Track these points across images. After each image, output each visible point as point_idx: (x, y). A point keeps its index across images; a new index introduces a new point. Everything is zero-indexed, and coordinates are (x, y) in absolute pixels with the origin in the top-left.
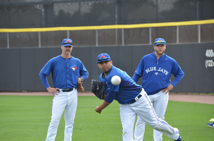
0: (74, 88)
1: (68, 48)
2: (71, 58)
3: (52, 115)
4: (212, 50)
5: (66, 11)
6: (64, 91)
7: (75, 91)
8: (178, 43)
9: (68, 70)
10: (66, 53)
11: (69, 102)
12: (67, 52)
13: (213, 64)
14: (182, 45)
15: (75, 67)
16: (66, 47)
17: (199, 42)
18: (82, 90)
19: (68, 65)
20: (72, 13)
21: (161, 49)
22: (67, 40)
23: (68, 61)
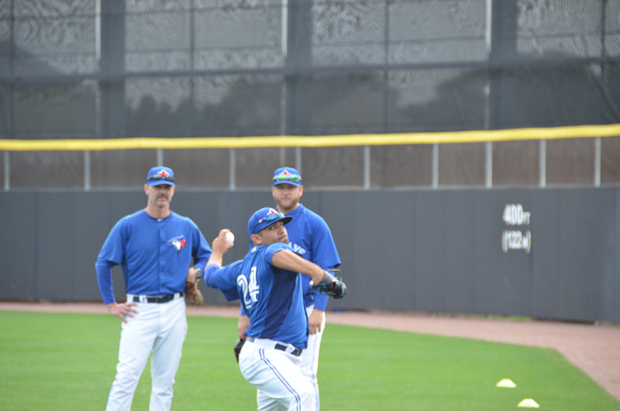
0: (177, 296)
1: (163, 191)
2: (170, 217)
3: (118, 361)
4: (520, 208)
5: (158, 99)
6: (150, 301)
7: (178, 302)
8: (435, 185)
9: (163, 248)
10: (159, 203)
11: (163, 330)
12: (159, 199)
13: (521, 243)
14: (445, 192)
15: (180, 240)
16: (158, 187)
17: (489, 184)
18: (196, 299)
19: (162, 236)
20: (174, 103)
21: (289, 196)
22: (159, 170)
23: (163, 224)
